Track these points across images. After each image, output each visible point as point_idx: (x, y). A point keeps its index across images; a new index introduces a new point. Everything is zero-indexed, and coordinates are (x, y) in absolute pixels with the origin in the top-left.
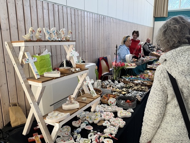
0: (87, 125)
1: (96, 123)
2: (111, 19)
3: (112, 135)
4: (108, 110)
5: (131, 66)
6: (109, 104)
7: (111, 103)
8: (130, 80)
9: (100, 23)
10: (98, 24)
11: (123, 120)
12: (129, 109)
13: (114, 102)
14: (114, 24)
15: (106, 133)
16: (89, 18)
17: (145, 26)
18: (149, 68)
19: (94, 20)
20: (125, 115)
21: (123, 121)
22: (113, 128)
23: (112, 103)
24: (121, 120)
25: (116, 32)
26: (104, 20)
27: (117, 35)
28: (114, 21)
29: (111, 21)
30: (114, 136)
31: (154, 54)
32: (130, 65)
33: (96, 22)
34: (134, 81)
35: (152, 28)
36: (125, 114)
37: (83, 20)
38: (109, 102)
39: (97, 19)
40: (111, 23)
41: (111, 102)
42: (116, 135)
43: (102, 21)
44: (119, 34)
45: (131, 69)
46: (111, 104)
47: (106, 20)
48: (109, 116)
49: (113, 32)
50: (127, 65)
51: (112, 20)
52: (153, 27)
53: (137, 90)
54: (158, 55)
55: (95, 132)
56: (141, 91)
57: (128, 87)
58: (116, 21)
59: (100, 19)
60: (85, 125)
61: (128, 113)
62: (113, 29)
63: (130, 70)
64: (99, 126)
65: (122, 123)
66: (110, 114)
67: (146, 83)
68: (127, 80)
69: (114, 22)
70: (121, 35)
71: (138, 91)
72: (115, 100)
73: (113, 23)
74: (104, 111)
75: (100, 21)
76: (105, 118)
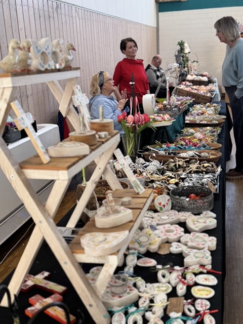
0: (139, 258)
1: (155, 251)
2: (74, 8)
3: (206, 267)
4: (165, 222)
5: (163, 122)
6: (158, 209)
7: (162, 206)
8: (169, 154)
9: (52, 19)
10: (47, 23)
11: (207, 235)
12: (204, 213)
13: (167, 204)
14: (81, 21)
15: (190, 266)
16: (25, 8)
17: (141, 24)
18: (188, 122)
19: (37, 11)
20: (205, 225)
21: (209, 236)
22: (199, 254)
23: (164, 206)
24: (205, 236)
25: (85, 41)
26: (59, 12)
27: (89, 50)
28: (78, 14)
29: (74, 15)
30: (209, 267)
31: (182, 90)
32: (159, 119)
33: (42, 19)
34: (179, 154)
35: (155, 30)
36: (205, 222)
37: (13, 12)
38: (158, 205)
39: (43, 10)
40: (74, 18)
41: (160, 204)
42: (212, 264)
43: (55, 15)
44: (94, 47)
45: (164, 127)
46: (161, 209)
47: (63, 13)
48: (175, 233)
49: (79, 43)
50: (155, 120)
51: (76, 11)
52: (156, 26)
53: (196, 172)
54: (193, 91)
55: (167, 268)
56: (207, 173)
57: (174, 167)
58: (83, 14)
59: (50, 10)
60: (136, 258)
61: (209, 220)
62: (79, 34)
63: (161, 131)
64: (164, 255)
65: (210, 241)
66: (173, 227)
67: (207, 154)
68: (162, 153)
69: (81, 17)
70: (96, 48)
71: (201, 174)
72: (168, 197)
73: (78, 19)
74: (158, 225)
75: (51, 15)
76: (169, 237)
